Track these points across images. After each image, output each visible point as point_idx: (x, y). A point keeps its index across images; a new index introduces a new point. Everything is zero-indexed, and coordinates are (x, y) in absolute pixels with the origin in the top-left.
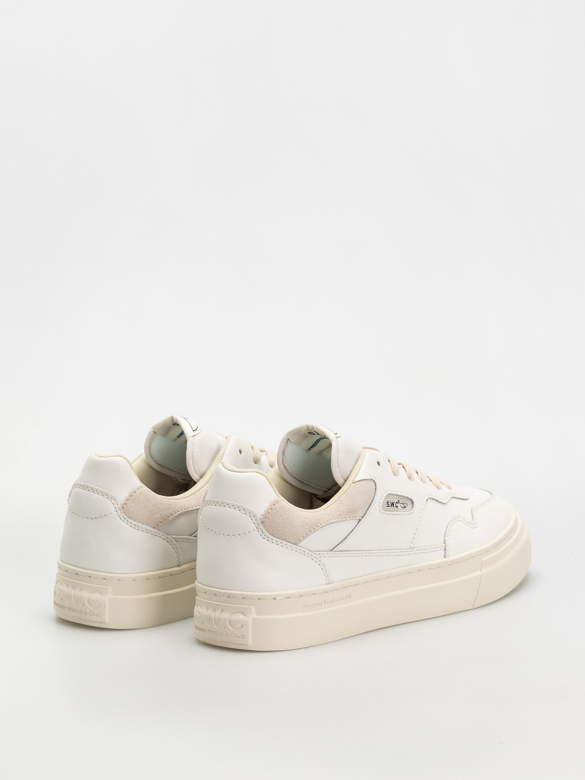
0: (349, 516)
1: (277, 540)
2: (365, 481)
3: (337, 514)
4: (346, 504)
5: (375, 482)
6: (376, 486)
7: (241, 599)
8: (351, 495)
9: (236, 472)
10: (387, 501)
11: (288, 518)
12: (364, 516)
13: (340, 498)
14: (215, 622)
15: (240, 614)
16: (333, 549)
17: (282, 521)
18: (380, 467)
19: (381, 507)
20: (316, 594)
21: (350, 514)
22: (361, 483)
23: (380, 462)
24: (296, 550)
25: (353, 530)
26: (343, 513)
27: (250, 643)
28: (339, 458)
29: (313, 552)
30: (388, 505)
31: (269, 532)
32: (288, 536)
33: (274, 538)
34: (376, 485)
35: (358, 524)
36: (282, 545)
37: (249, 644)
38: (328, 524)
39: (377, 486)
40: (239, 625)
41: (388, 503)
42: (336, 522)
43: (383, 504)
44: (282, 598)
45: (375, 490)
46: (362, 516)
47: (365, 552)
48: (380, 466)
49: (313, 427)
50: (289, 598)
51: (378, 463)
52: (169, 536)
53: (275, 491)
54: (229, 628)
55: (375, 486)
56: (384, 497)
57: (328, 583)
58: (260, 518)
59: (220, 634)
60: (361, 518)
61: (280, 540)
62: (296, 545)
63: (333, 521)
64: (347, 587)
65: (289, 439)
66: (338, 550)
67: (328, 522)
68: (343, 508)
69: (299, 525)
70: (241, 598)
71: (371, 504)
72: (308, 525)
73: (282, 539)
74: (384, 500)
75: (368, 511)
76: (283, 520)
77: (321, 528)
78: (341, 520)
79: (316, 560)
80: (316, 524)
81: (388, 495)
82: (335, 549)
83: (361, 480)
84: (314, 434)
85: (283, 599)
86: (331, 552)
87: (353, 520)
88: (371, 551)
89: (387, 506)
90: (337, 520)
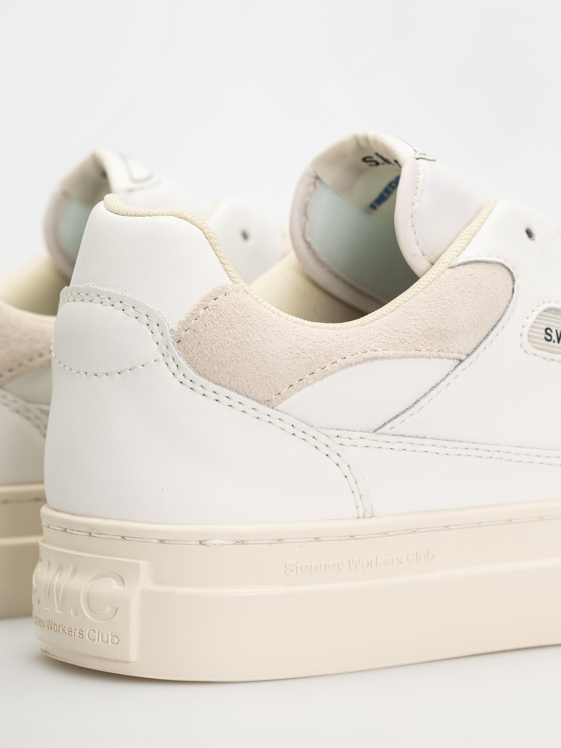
0: (429, 347)
1: (217, 388)
2: (482, 265)
3: (394, 337)
4: (423, 315)
5: (511, 274)
6: (514, 284)
7: (116, 540)
8: (440, 296)
9: (126, 215)
10: (545, 327)
11: (252, 335)
12: (472, 352)
13: (410, 301)
14: (58, 601)
15: (108, 578)
16: (380, 427)
17: (233, 341)
18: (533, 242)
19: (525, 337)
20: (323, 541)
21: (432, 342)
22: (469, 268)
23: (534, 231)
24: (269, 419)
25: (438, 384)
26: (411, 337)
27: (134, 655)
28: (417, 205)
29: (319, 429)
30: (549, 338)
31: (194, 368)
32: (247, 380)
33: (209, 383)
34: (514, 281)
35: (454, 370)
36: (229, 402)
37: (132, 660)
38: (365, 360)
39: (516, 284)
40: (108, 609)
41: (549, 331)
42: (389, 358)
43: (530, 331)
44: (223, 542)
45: (511, 294)
46: (468, 351)
47: (476, 446)
48: (533, 240)
49: (367, 139)
50: (243, 542)
51: (529, 233)
52: (30, 406)
53: (226, 266)
54: (86, 617)
55: (511, 283)
56: (536, 314)
57: (361, 516)
58: (171, 331)
59: (67, 632)
60: (463, 357)
61: (224, 389)
62: (268, 406)
63: (380, 353)
64: (419, 530)
65: (317, 178)
66: (393, 431)
67: (365, 356)
68: (414, 324)
69: (280, 354)
70: (118, 538)
71: (495, 326)
72: (306, 356)
73: (231, 389)
74: (534, 322)
75: (486, 341)
76: (235, 338)
77: (342, 368)
78: (404, 353)
79: (328, 451)
80: (328, 355)
81: (545, 311)
82: (386, 429)
83: (470, 262)
84: (377, 164)
85: (224, 545)
86: (373, 436)
87: (439, 357)
88: (492, 445)
89: (546, 338)
90: (391, 352)
